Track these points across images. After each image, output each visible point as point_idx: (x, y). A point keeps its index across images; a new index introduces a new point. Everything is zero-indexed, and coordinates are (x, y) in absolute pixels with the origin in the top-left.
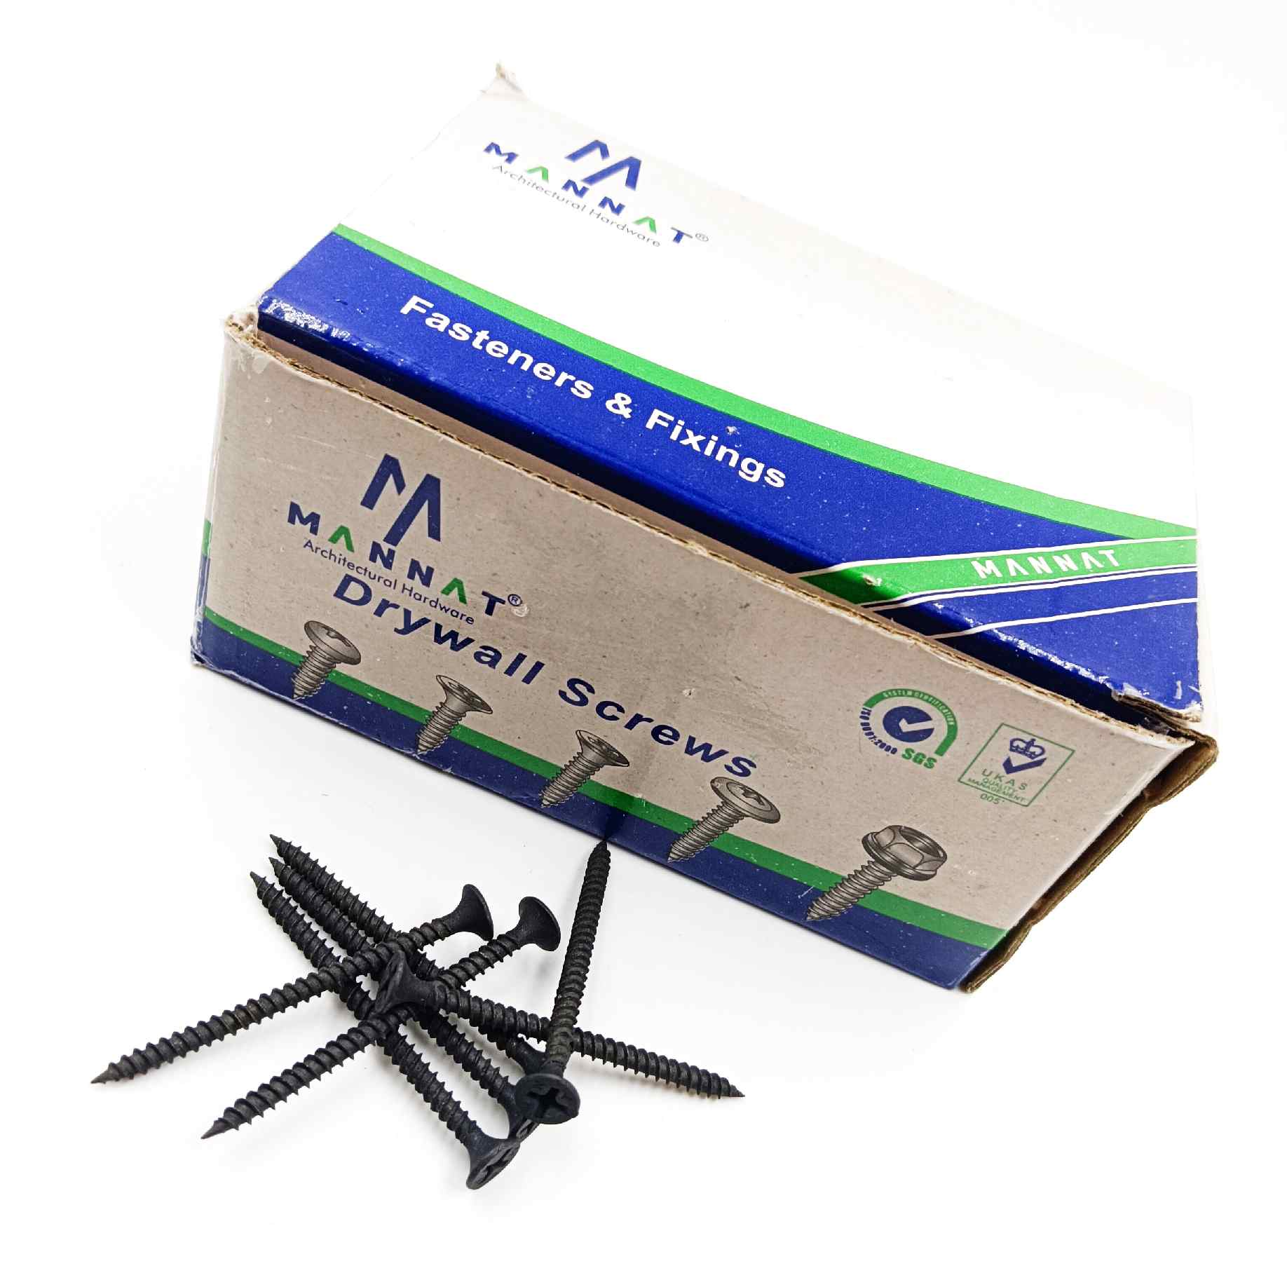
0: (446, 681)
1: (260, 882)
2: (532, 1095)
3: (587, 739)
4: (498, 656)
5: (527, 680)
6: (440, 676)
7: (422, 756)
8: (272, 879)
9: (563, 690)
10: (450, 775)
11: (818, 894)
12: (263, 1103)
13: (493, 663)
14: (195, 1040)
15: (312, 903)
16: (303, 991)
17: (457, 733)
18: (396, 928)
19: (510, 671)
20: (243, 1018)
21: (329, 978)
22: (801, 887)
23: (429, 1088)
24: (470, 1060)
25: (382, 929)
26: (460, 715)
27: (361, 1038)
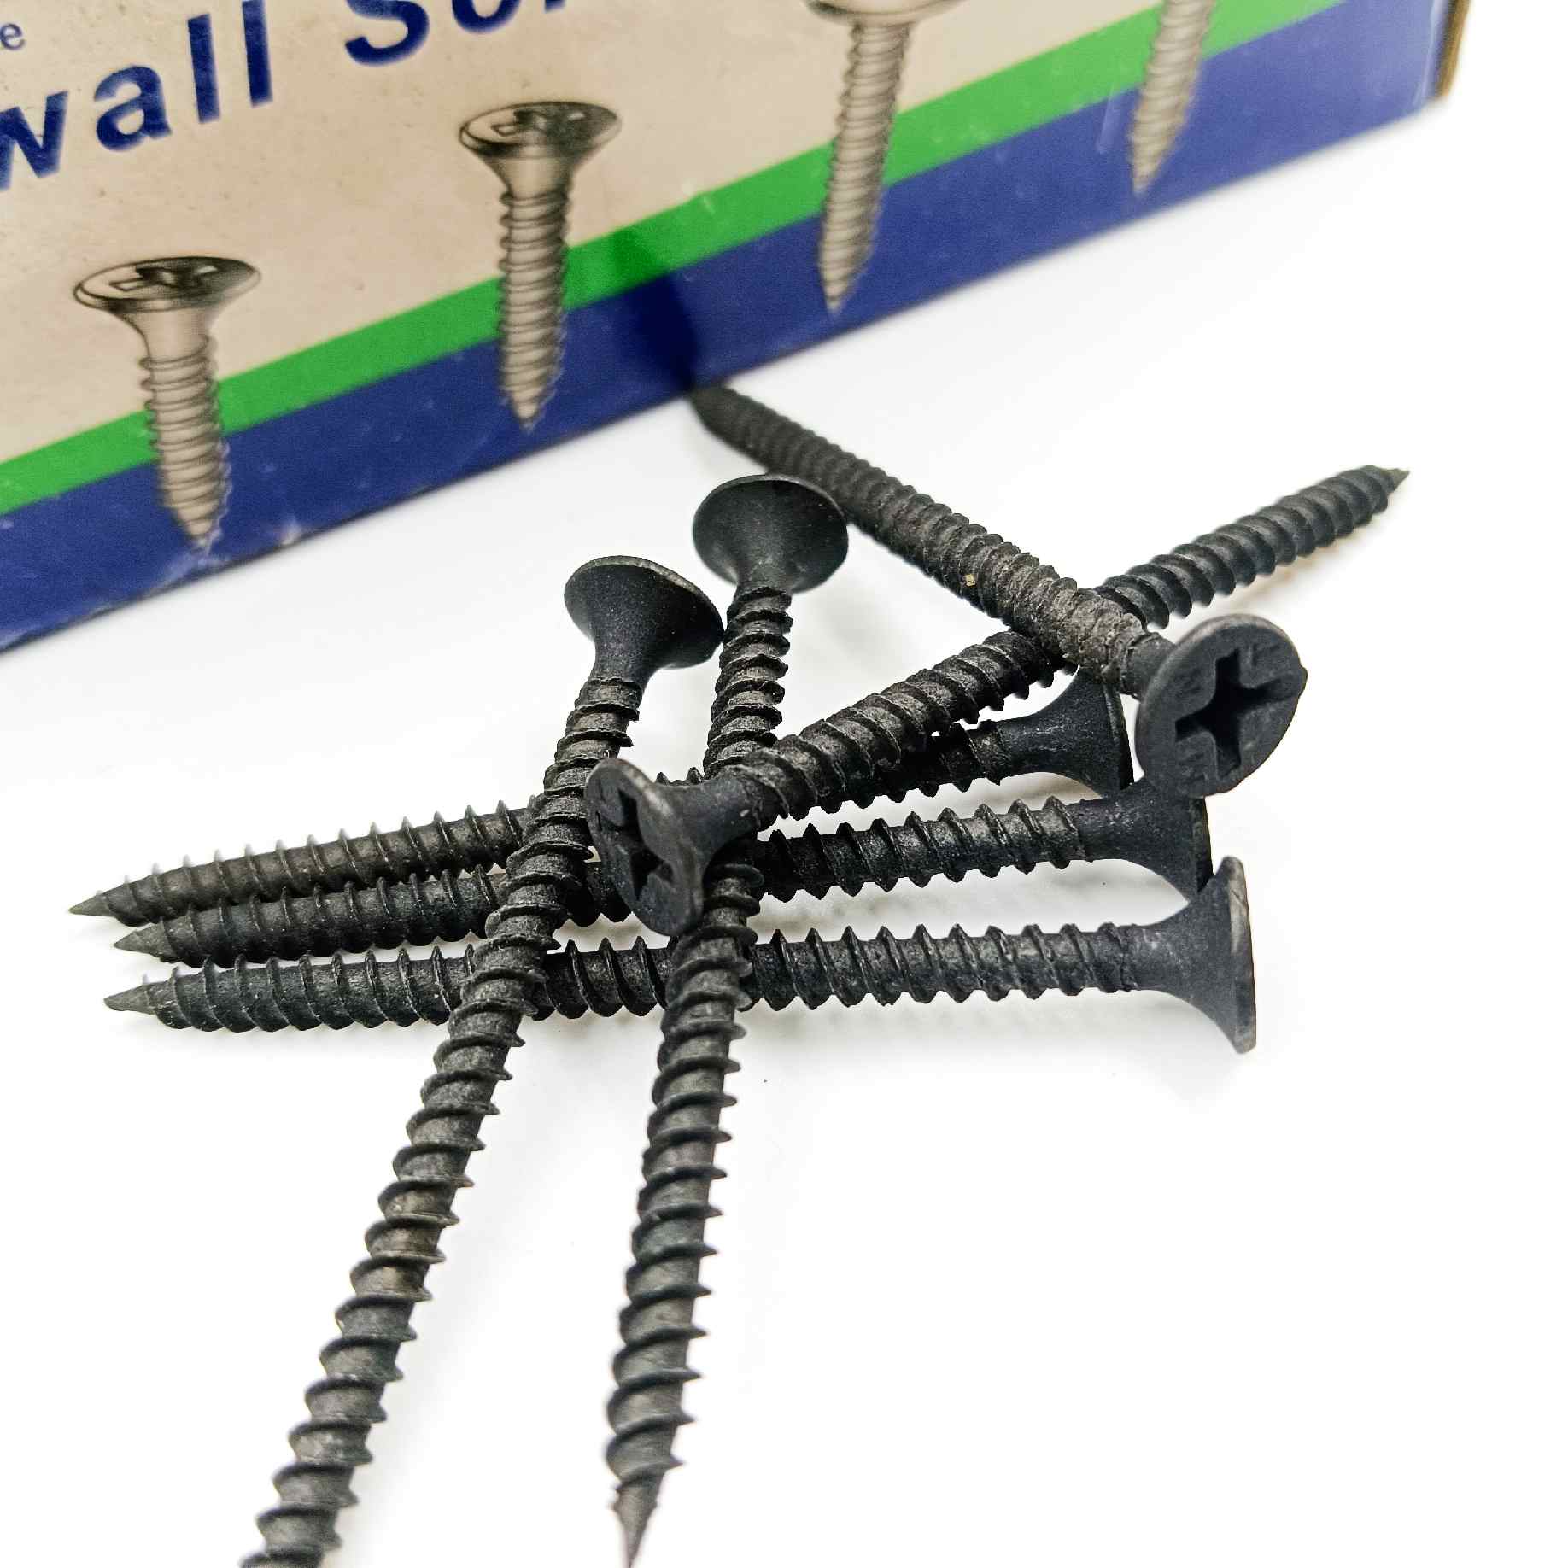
0: (101, 286)
1: (143, 1000)
2: (1185, 727)
3: (492, 136)
4: (147, 80)
5: (259, 86)
6: (80, 286)
7: (218, 548)
8: (161, 972)
9: (353, 35)
10: (305, 537)
11: (1131, 100)
12: (669, 1348)
13: (155, 123)
14: (353, 1397)
15: (297, 924)
16: (475, 1061)
17: (237, 414)
18: (518, 801)
19: (206, 101)
20: (409, 1243)
21: (500, 984)
22: (1091, 117)
23: (943, 965)
24: (948, 847)
25: (495, 829)
26: (200, 355)
27: (708, 1008)
